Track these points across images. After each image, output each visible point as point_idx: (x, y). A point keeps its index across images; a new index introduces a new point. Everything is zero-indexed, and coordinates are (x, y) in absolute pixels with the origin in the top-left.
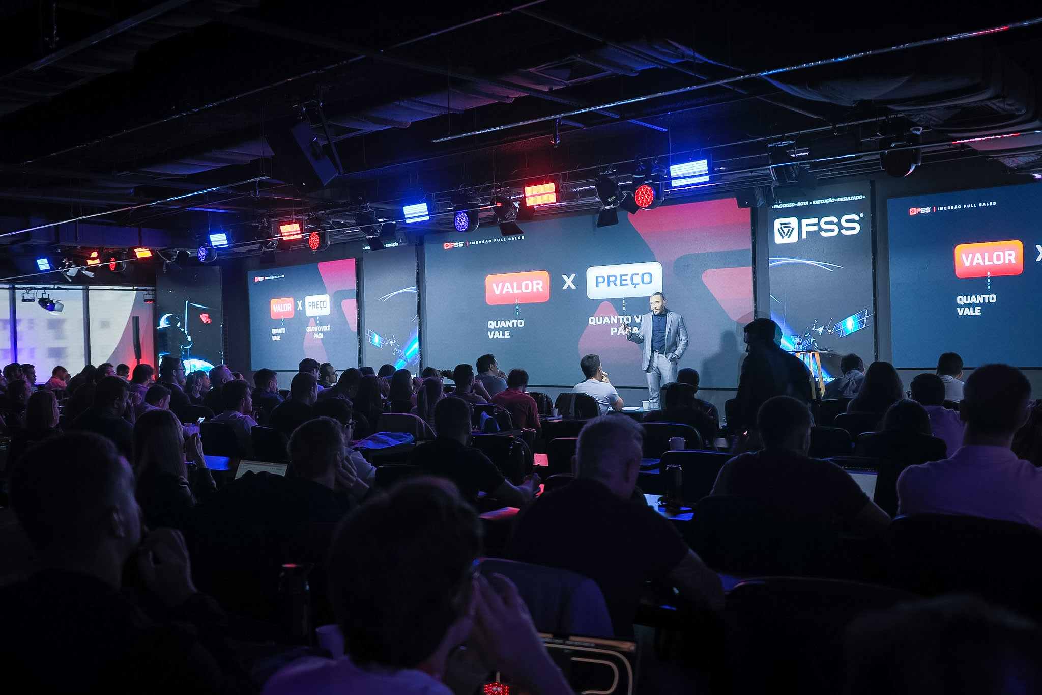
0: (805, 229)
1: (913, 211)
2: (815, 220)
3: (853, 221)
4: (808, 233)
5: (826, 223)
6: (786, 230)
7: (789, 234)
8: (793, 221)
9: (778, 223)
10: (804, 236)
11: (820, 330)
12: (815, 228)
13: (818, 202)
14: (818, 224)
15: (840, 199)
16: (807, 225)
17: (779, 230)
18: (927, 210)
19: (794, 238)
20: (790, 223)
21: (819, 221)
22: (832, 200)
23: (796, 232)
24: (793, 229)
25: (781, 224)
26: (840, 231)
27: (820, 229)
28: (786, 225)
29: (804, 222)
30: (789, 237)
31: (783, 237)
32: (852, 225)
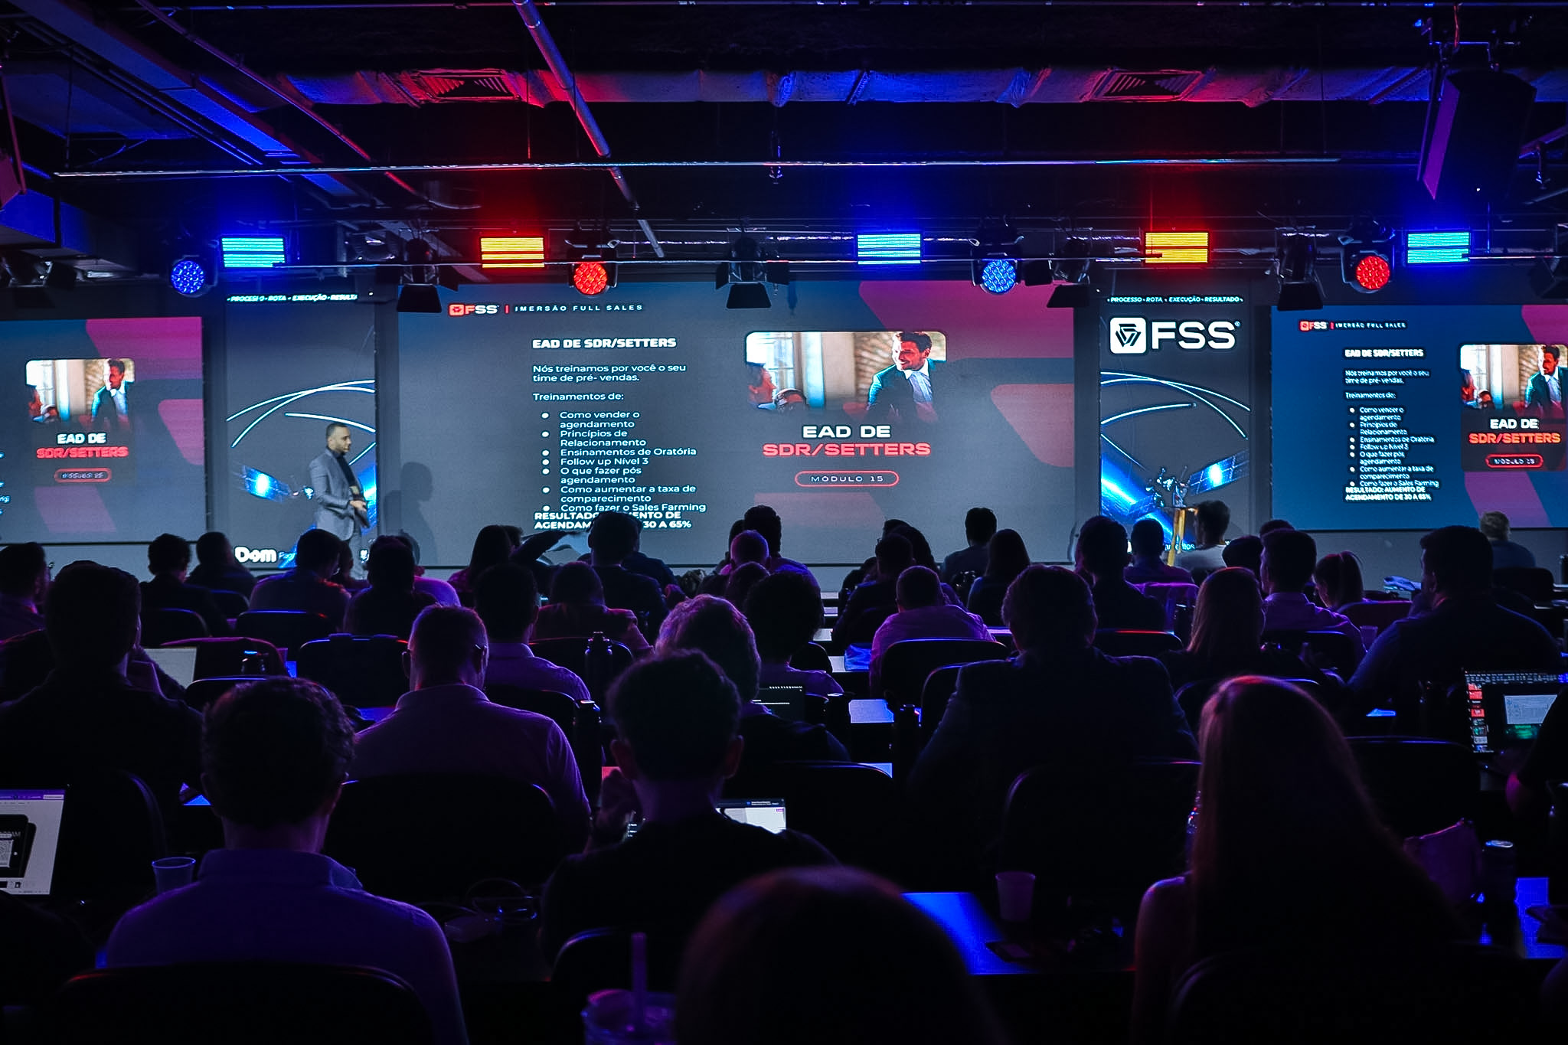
0: (1157, 336)
1: (1306, 326)
2: (1172, 325)
3: (1226, 330)
4: (1160, 340)
5: (1187, 330)
6: (1128, 334)
7: (1133, 341)
8: (1140, 324)
9: (1115, 324)
10: (1155, 345)
11: (1169, 483)
12: (1171, 335)
13: (1177, 299)
14: (1176, 331)
16: (1161, 330)
17: (1117, 334)
18: (1323, 325)
19: (1140, 347)
20: (1134, 325)
21: (1178, 326)
23: (1142, 339)
24: (1139, 334)
25: (1121, 325)
26: (1207, 343)
27: (1179, 337)
28: (1130, 327)
29: (1156, 326)
30: (1132, 345)
31: (1123, 344)
32: (1224, 336)
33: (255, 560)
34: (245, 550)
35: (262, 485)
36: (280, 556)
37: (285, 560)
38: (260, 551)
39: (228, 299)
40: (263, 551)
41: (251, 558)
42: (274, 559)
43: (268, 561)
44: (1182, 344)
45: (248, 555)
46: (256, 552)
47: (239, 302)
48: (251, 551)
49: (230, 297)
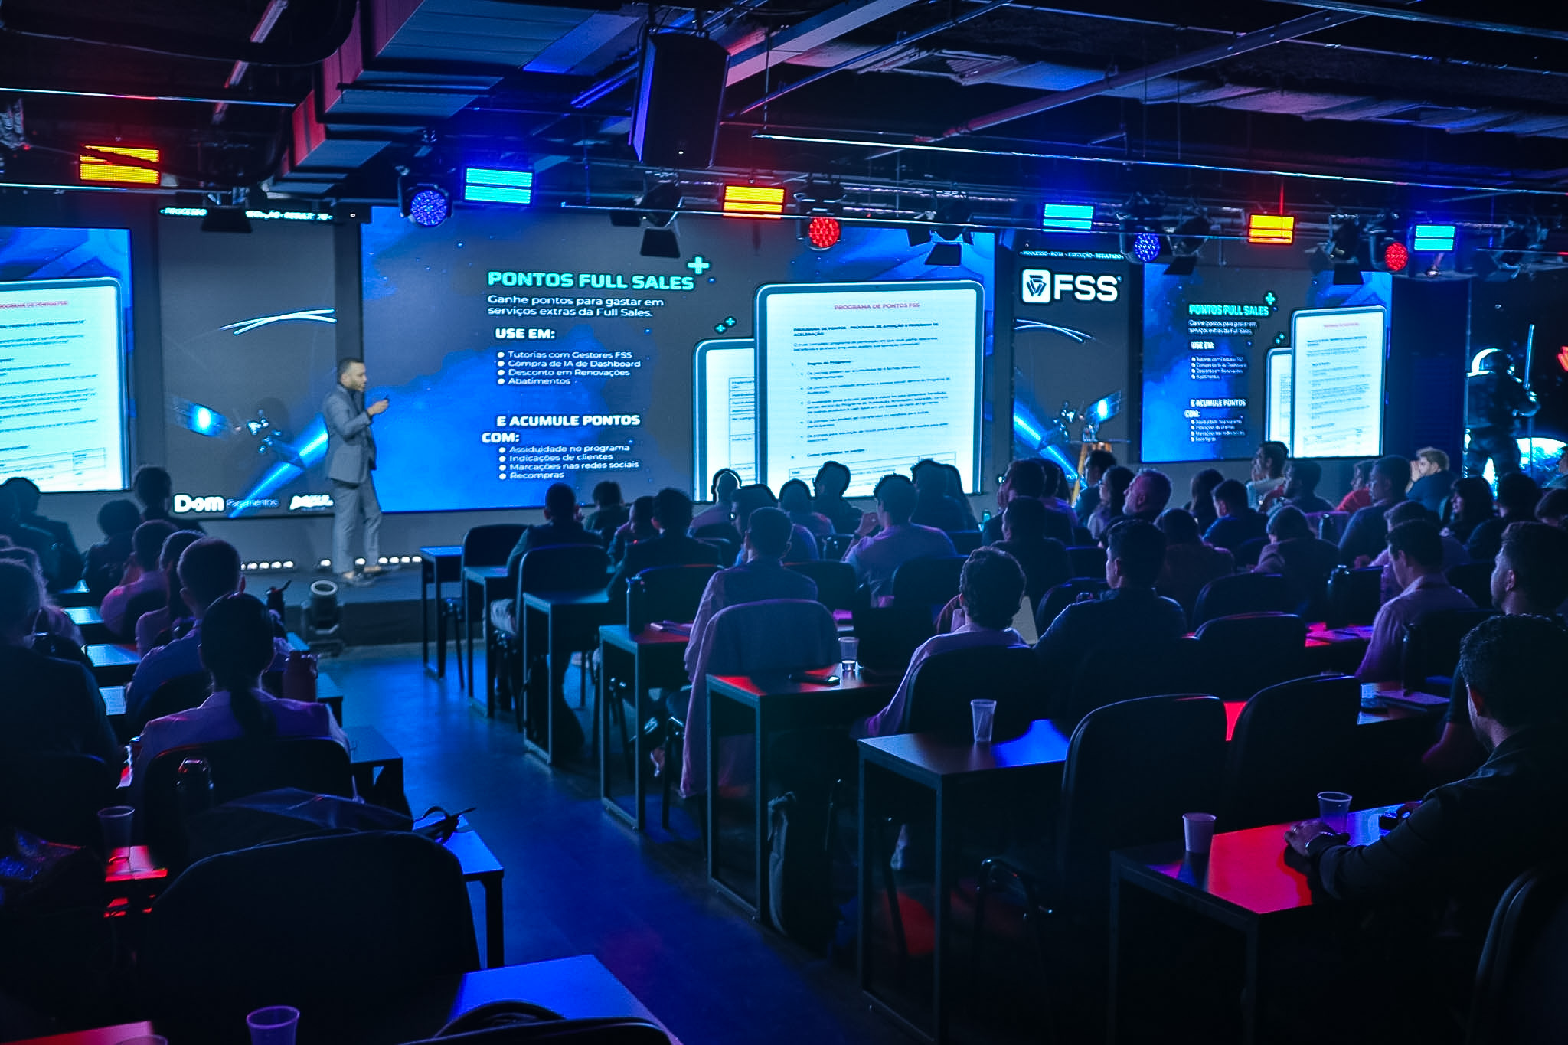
0: (1059, 287)
2: (1070, 278)
3: (1110, 284)
4: (1062, 292)
5: (1081, 282)
6: (1036, 285)
7: (1040, 291)
8: (1046, 275)
9: (1027, 275)
10: (1057, 296)
11: (1071, 415)
12: (1070, 287)
13: (1074, 255)
14: (1073, 283)
15: (1098, 256)
16: (1062, 282)
17: (1028, 284)
19: (1045, 298)
20: (1040, 277)
21: (1075, 279)
22: (1089, 255)
23: (1047, 289)
24: (1045, 284)
25: (1032, 277)
26: (1096, 295)
27: (1076, 289)
28: (1037, 279)
29: (1058, 278)
30: (1039, 295)
31: (1032, 294)
32: (1108, 289)
33: (199, 509)
34: (186, 498)
35: (204, 419)
36: (228, 504)
37: (235, 508)
38: (204, 498)
39: (162, 211)
40: (207, 499)
41: (194, 508)
42: (221, 508)
43: (214, 509)
44: (1078, 295)
45: (190, 504)
46: (199, 500)
47: (175, 216)
48: (193, 499)
49: (164, 209)
